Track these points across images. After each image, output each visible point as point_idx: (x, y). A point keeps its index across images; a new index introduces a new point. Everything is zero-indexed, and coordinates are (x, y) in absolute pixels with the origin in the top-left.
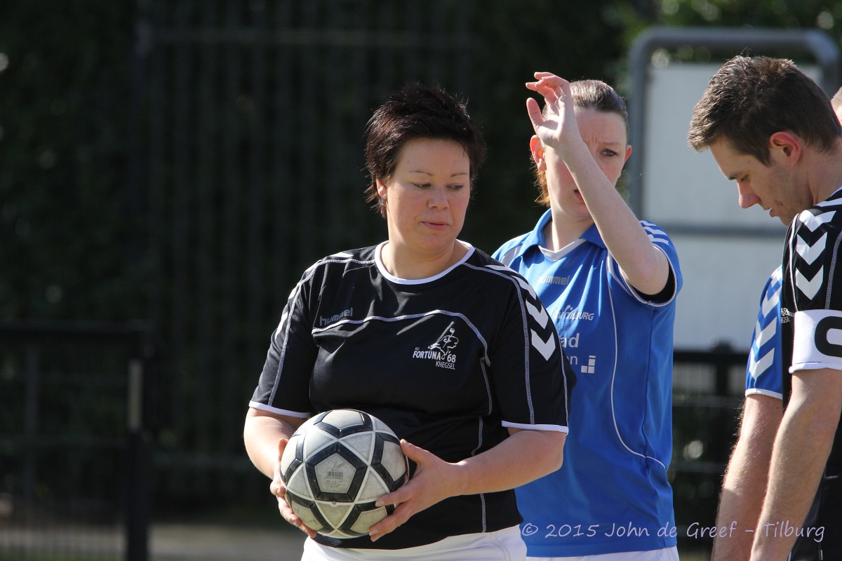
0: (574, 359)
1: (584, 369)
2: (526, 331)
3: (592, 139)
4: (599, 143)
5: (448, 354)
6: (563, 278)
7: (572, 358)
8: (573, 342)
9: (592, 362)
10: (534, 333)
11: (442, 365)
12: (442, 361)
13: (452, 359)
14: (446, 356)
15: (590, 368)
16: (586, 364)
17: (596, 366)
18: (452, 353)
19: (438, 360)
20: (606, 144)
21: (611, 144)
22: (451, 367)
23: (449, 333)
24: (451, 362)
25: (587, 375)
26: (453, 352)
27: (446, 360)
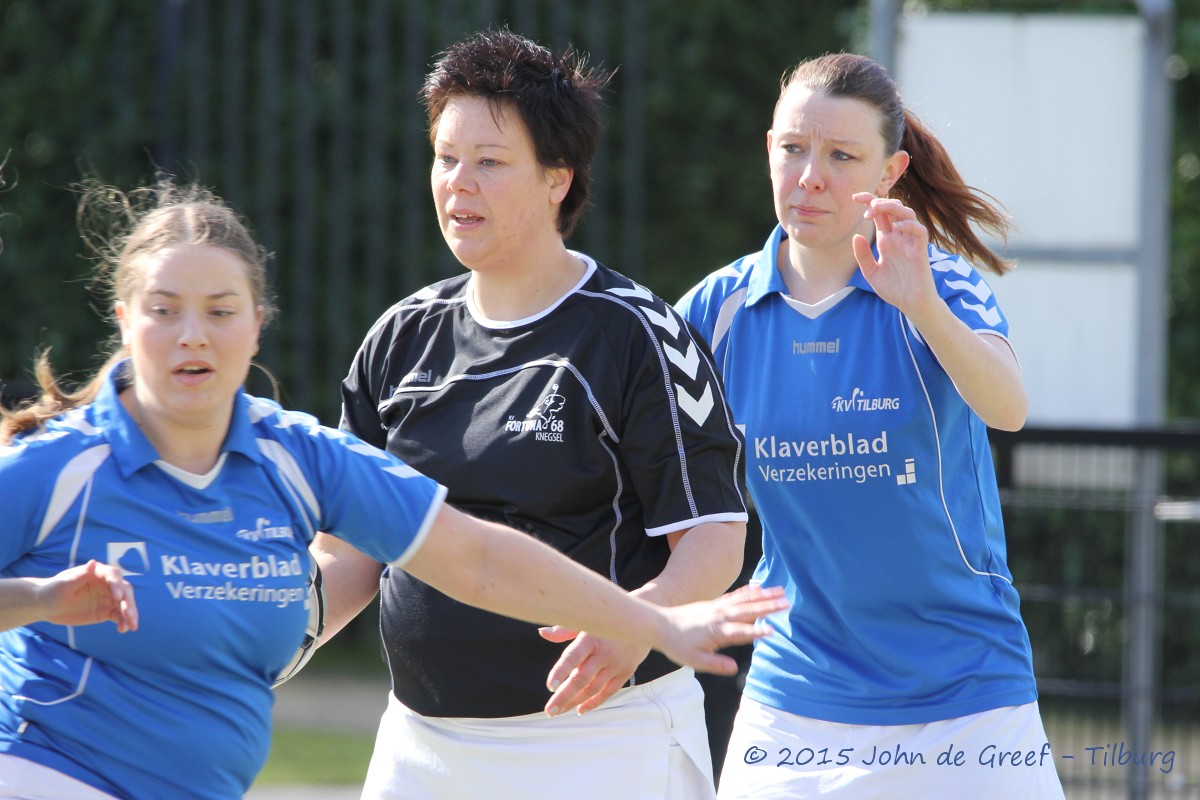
0: (884, 469)
1: (901, 480)
2: (668, 387)
3: (814, 133)
4: (825, 140)
5: (552, 420)
6: (829, 343)
7: (881, 467)
8: (880, 445)
9: (910, 468)
10: (680, 388)
11: (543, 437)
12: (543, 431)
13: (559, 426)
14: (550, 424)
15: (908, 477)
16: (903, 472)
17: (917, 472)
18: (558, 419)
19: (538, 431)
20: (833, 141)
21: (842, 143)
22: (558, 439)
23: (552, 391)
24: (557, 432)
25: (906, 487)
26: (559, 416)
27: (549, 430)
